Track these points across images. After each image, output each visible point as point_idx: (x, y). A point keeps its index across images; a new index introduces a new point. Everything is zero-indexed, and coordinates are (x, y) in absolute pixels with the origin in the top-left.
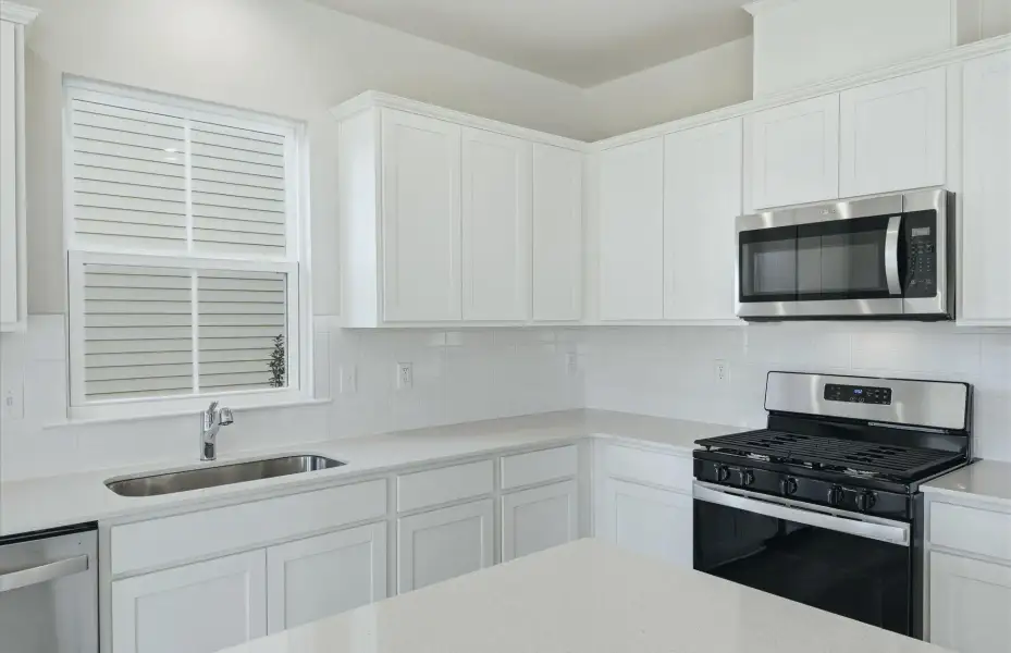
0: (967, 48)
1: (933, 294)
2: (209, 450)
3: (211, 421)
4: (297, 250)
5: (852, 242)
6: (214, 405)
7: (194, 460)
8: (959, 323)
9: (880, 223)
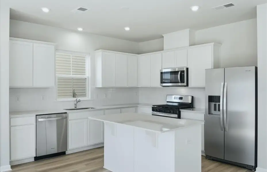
0: (191, 47)
1: (184, 82)
2: (76, 107)
3: (76, 102)
4: (88, 74)
5: (175, 74)
6: (77, 99)
7: (73, 108)
8: (189, 87)
9: (178, 72)
